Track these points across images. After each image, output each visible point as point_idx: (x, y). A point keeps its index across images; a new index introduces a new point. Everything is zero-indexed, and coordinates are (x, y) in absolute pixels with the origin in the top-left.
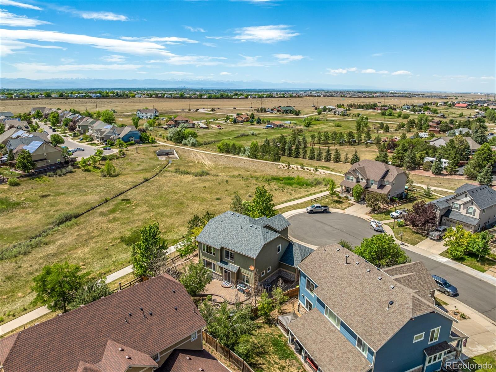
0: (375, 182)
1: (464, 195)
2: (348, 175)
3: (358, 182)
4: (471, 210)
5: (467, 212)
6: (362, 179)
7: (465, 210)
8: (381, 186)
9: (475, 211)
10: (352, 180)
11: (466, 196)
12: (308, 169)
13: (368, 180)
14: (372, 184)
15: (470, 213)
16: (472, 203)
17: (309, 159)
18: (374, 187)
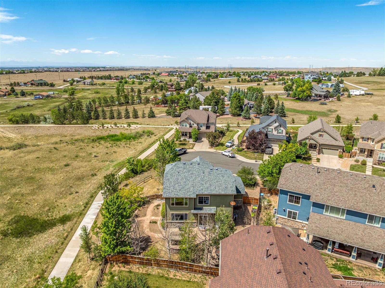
0: (204, 125)
1: (275, 122)
2: (182, 123)
3: (191, 127)
4: (280, 131)
5: (278, 132)
6: (193, 124)
7: (277, 131)
8: (208, 127)
9: (282, 131)
10: (186, 126)
11: (276, 122)
12: (121, 126)
13: (198, 124)
14: (201, 126)
15: (280, 133)
16: (281, 127)
17: (110, 119)
18: (203, 129)
